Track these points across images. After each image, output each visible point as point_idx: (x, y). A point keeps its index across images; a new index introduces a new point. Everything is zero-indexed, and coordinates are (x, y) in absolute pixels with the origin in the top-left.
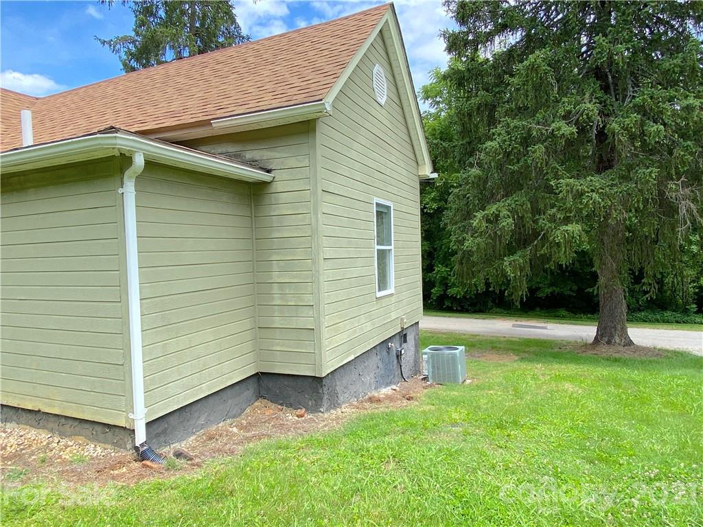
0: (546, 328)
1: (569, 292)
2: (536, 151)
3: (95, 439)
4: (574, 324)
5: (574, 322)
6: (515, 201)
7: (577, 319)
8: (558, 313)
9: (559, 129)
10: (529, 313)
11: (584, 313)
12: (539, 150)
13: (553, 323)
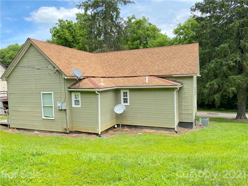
0: (218, 114)
1: (225, 103)
2: (224, 68)
3: (166, 130)
4: (227, 113)
5: (227, 112)
6: (218, 80)
7: (227, 111)
8: (220, 109)
9: (230, 63)
10: (211, 109)
11: (229, 109)
12: (225, 68)
13: (220, 113)
